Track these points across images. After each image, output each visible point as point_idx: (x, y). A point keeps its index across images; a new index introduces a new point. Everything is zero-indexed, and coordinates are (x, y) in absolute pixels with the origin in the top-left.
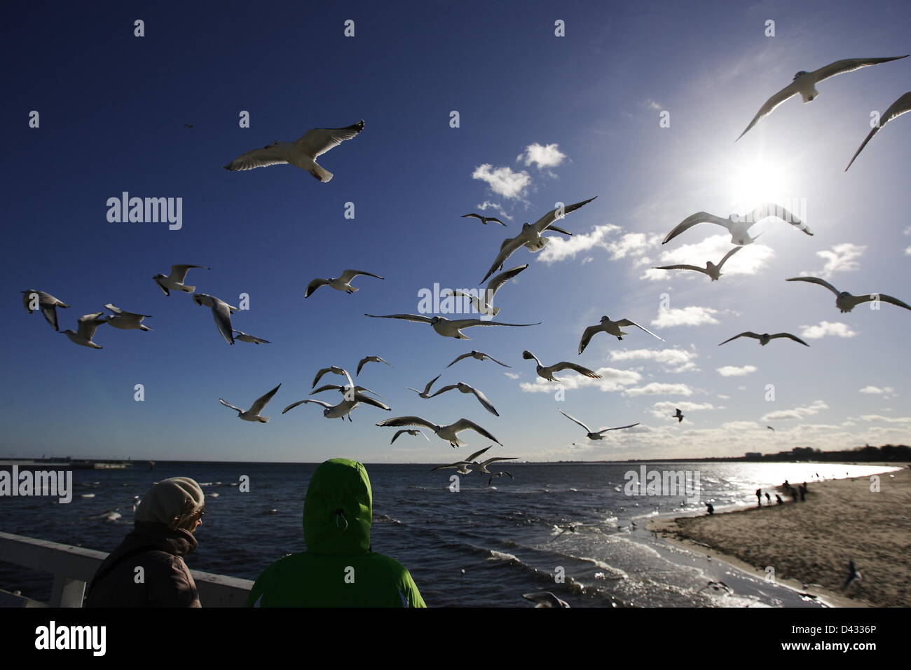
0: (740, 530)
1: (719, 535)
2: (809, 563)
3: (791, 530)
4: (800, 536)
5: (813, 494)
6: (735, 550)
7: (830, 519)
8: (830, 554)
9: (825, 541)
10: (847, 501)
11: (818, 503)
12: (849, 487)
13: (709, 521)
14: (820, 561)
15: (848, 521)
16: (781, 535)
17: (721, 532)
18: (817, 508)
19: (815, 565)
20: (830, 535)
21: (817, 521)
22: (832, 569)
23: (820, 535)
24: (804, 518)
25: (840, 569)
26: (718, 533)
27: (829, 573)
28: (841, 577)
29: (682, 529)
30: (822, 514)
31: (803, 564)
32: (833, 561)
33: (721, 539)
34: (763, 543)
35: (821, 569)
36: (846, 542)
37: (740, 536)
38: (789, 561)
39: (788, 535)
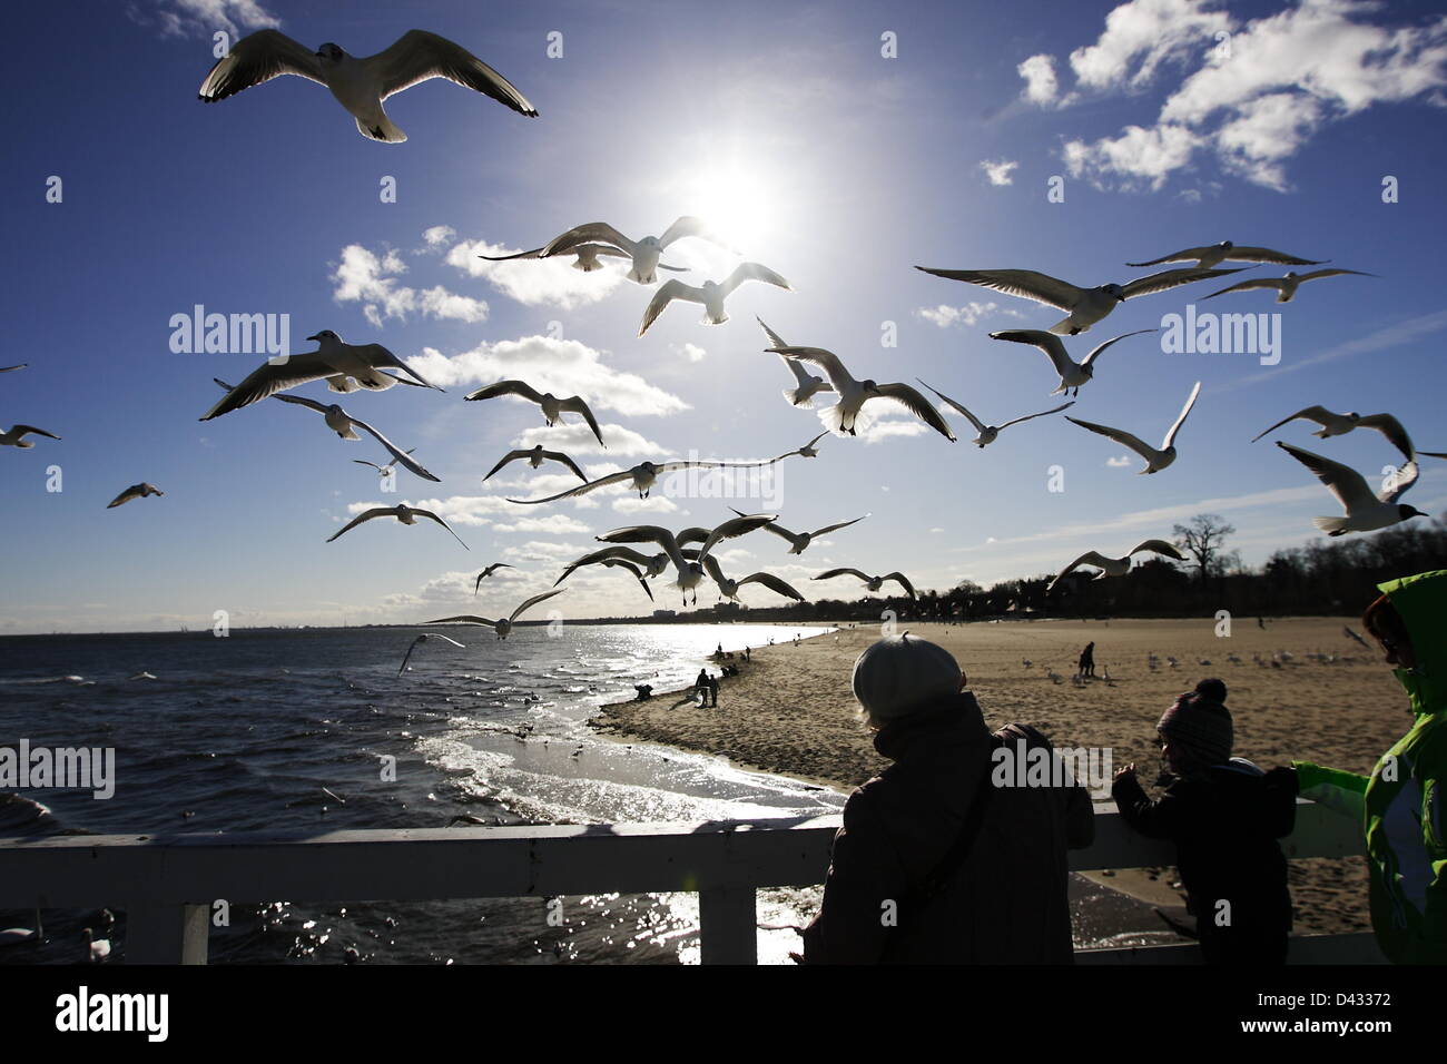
0: (698, 716)
1: (674, 725)
2: (801, 749)
3: (757, 710)
4: (774, 718)
5: (759, 664)
6: (706, 742)
7: (795, 694)
8: (820, 736)
9: (804, 722)
10: (805, 671)
11: (772, 675)
12: (796, 654)
13: (648, 706)
14: (812, 746)
15: (817, 695)
16: (750, 718)
17: (674, 721)
18: (774, 681)
19: (809, 751)
20: (806, 713)
21: (782, 698)
22: (830, 755)
23: (795, 714)
24: (765, 692)
25: (837, 753)
26: (671, 722)
27: (826, 758)
28: (840, 761)
29: (618, 720)
30: (783, 688)
31: (795, 752)
32: (826, 743)
33: (680, 730)
34: (736, 730)
35: (816, 755)
36: (826, 720)
37: (702, 723)
38: (777, 749)
39: (760, 718)
